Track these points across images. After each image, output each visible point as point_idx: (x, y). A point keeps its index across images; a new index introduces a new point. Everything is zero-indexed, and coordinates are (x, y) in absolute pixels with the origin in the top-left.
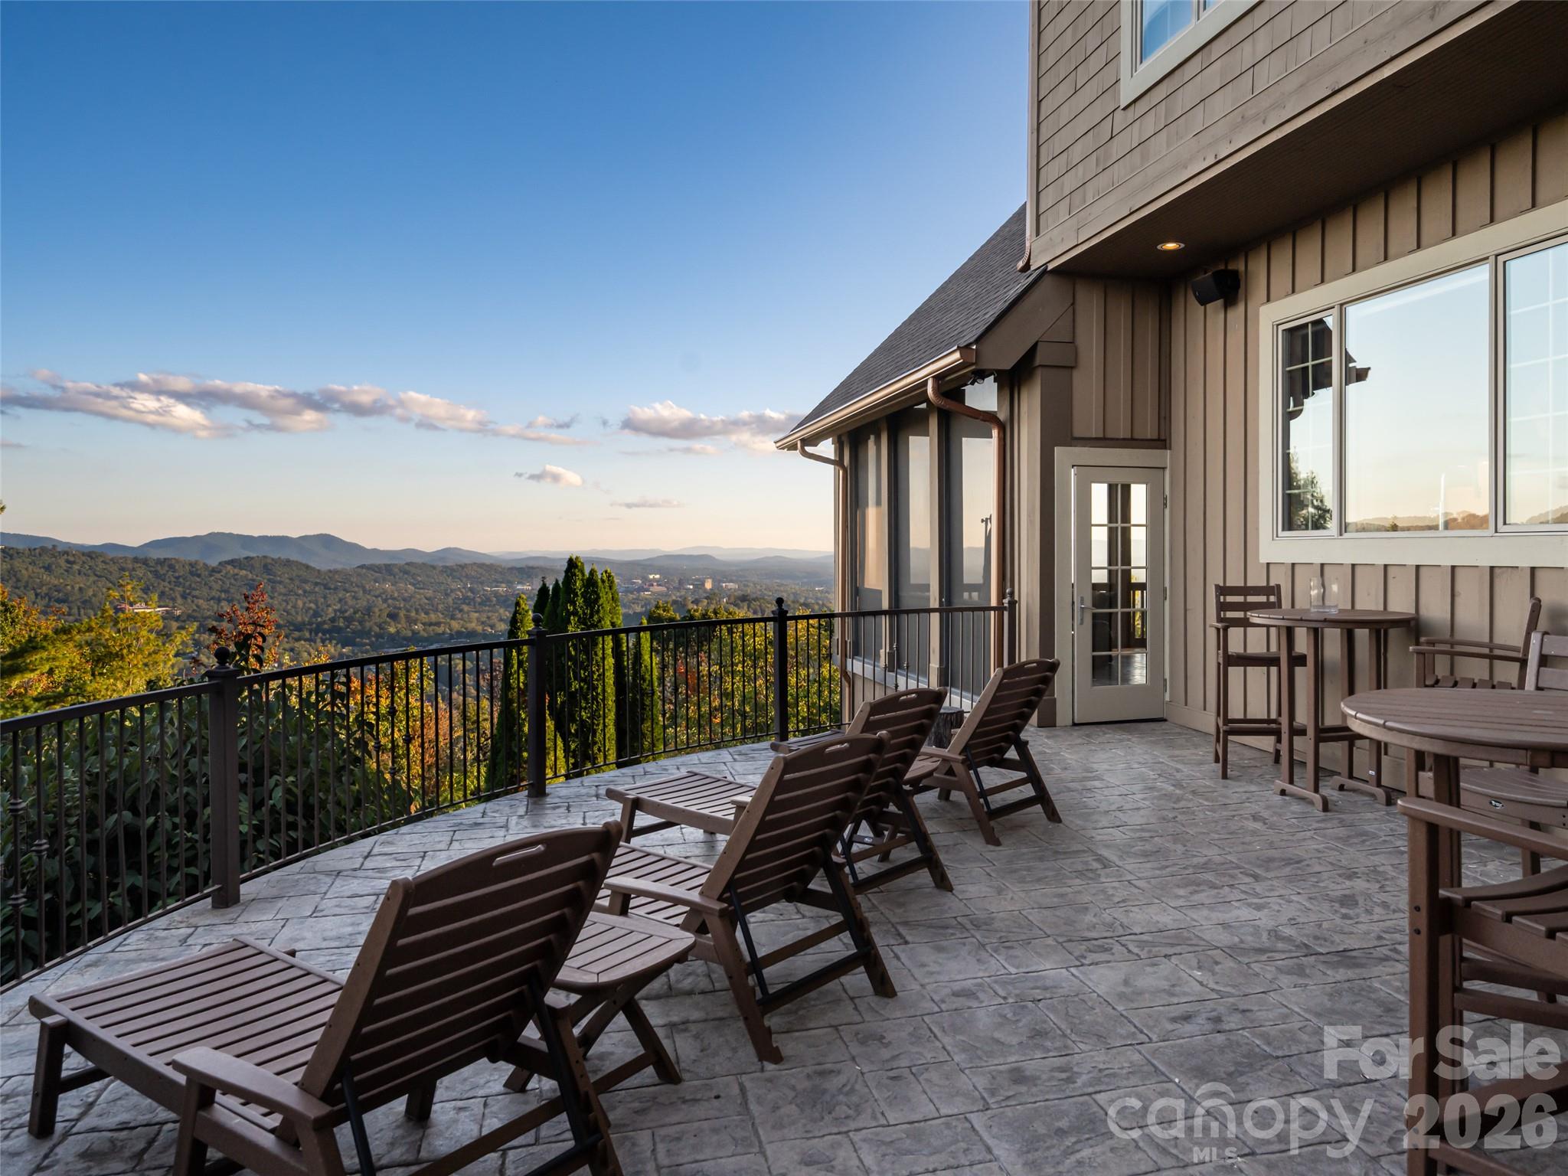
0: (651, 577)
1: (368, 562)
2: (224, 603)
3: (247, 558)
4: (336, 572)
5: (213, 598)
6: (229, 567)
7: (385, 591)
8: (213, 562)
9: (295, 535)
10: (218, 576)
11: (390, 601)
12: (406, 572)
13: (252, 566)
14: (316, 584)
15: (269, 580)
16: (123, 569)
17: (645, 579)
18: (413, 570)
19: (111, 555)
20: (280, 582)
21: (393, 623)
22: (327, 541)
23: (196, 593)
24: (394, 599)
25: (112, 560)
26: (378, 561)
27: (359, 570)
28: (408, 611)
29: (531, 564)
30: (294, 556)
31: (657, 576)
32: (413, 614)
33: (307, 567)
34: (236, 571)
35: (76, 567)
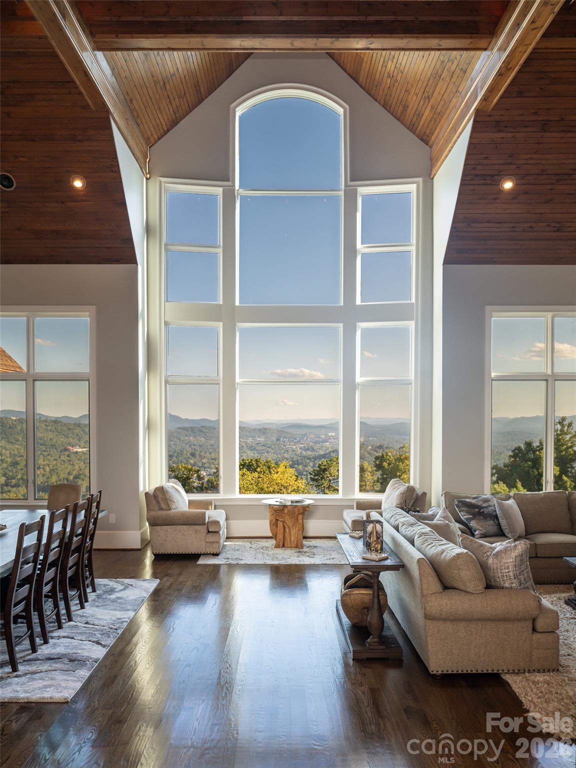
0: (330, 434)
1: (182, 426)
7: (190, 442)
11: (193, 447)
12: (202, 431)
16: (69, 429)
17: (327, 435)
18: (204, 430)
19: (64, 421)
21: (193, 458)
24: (195, 445)
25: (64, 424)
26: (188, 425)
27: (178, 430)
28: (201, 452)
29: (266, 426)
31: (334, 434)
32: (203, 454)
35: (49, 428)
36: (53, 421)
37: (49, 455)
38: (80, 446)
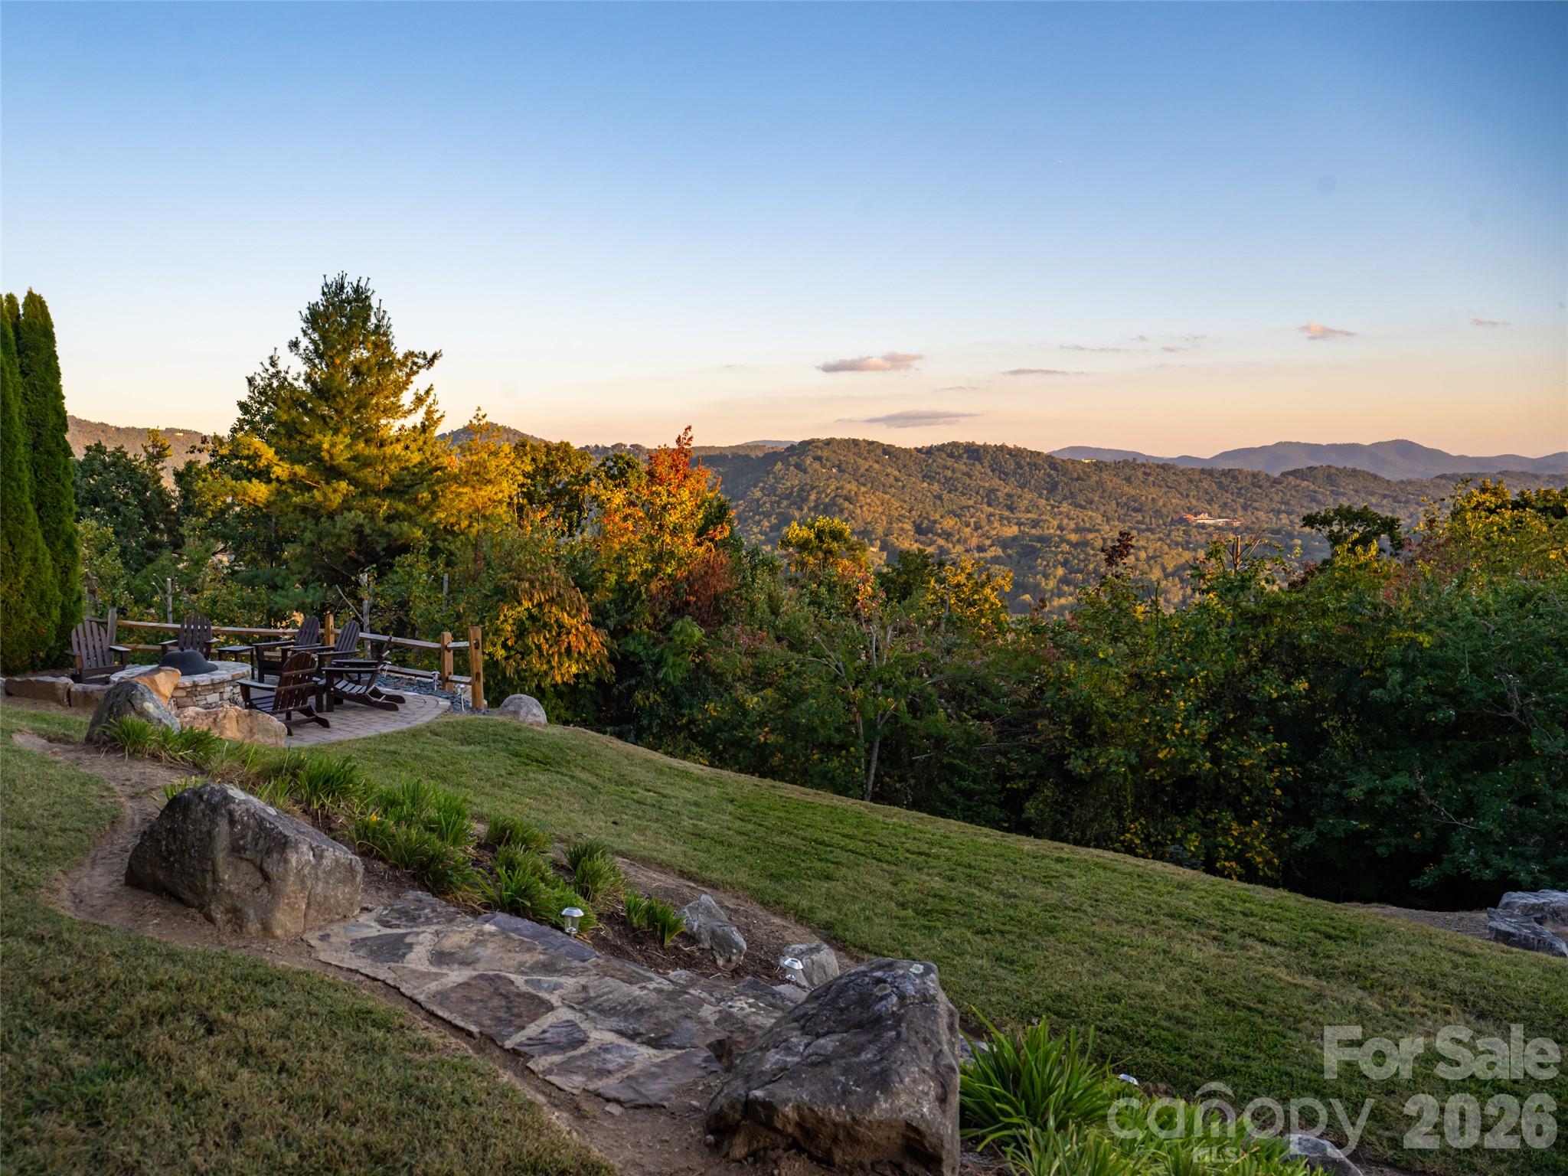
1: (1450, 471)
2: (1283, 516)
3: (1309, 468)
4: (1410, 482)
5: (1272, 510)
6: (1291, 478)
8: (1276, 474)
9: (1366, 441)
10: (1279, 487)
13: (1315, 478)
14: (1385, 496)
15: (1332, 492)
16: (1190, 481)
19: (1182, 466)
20: (1344, 494)
22: (1404, 448)
23: (1256, 505)
25: (1182, 471)
26: (1462, 471)
27: (1438, 480)
30: (1364, 466)
33: (1375, 477)
34: (1298, 482)
35: (1151, 479)
36: (1158, 466)
37: (1148, 530)
38: (1210, 514)
